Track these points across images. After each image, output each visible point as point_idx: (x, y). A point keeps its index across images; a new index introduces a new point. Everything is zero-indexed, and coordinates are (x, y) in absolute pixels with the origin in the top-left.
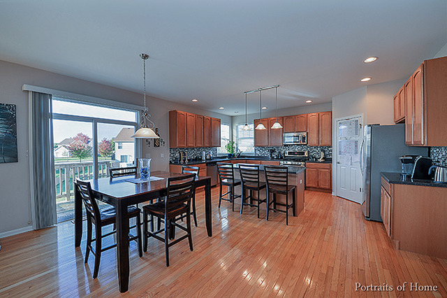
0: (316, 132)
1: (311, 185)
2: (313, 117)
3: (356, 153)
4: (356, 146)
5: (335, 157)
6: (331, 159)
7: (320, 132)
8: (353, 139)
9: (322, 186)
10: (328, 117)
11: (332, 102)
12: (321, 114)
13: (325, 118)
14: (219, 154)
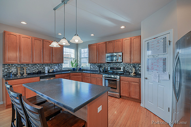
0: (129, 52)
1: (124, 95)
2: (126, 41)
3: (164, 70)
4: (164, 64)
5: (144, 72)
6: (140, 75)
7: (132, 52)
8: (162, 56)
9: (133, 97)
10: (138, 40)
11: (140, 29)
12: (132, 39)
13: (136, 41)
14: (64, 68)
